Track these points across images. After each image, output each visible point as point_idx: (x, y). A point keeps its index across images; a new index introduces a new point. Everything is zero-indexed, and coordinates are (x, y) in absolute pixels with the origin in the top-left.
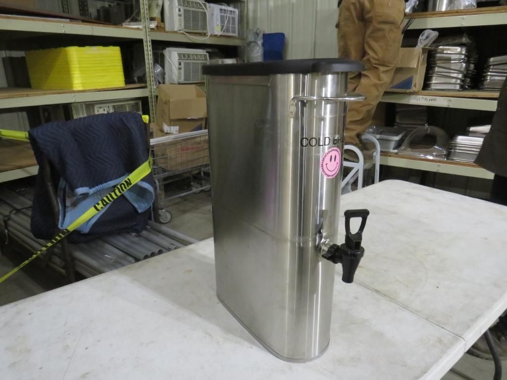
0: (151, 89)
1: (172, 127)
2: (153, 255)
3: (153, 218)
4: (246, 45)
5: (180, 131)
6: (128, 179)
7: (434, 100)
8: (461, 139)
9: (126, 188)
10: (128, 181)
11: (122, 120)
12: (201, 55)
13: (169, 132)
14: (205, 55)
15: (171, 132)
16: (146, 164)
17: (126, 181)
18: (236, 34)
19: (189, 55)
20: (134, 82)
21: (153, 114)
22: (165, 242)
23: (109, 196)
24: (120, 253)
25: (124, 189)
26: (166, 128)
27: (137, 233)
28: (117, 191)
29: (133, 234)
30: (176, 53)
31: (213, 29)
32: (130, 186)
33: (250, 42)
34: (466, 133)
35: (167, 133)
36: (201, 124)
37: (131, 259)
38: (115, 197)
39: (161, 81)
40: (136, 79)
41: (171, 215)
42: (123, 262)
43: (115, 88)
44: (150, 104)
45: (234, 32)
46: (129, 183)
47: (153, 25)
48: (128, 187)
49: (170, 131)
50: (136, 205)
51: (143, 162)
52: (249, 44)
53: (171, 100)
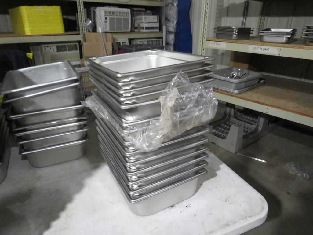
4: (164, 6)
7: (267, 49)
12: (123, 13)
14: (127, 13)
19: (113, 13)
30: (103, 11)
33: (169, 4)
52: (167, 5)
53: (84, 43)
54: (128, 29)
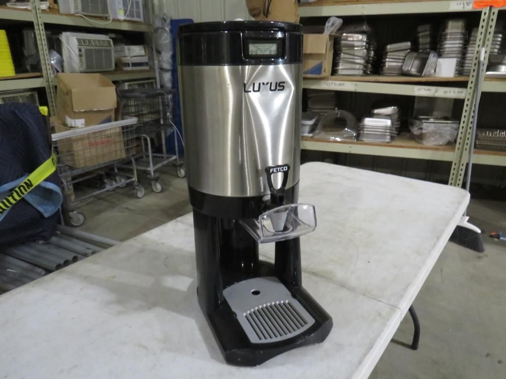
0: (48, 78)
1: (77, 120)
2: (67, 263)
3: (63, 222)
4: (153, 31)
5: (87, 124)
6: (29, 180)
7: (342, 85)
8: (368, 121)
9: (26, 191)
10: (28, 182)
11: (14, 113)
12: (103, 41)
13: (73, 125)
14: (109, 42)
15: (77, 126)
16: (48, 162)
17: (26, 183)
18: (141, 19)
19: (89, 41)
20: (26, 71)
21: (53, 106)
22: (79, 247)
23: (5, 201)
24: (25, 265)
25: (23, 191)
26: (70, 121)
27: (46, 240)
28: (15, 195)
29: (40, 242)
30: (75, 38)
31: (115, 13)
32: (31, 188)
33: (158, 29)
34: (371, 115)
35: (71, 127)
36: (111, 116)
37: (40, 270)
38: (13, 202)
39: (59, 70)
40: (28, 67)
41: (85, 217)
42: (31, 275)
43: (3, 77)
44: (48, 95)
45: (139, 16)
46: (29, 184)
47: (44, 6)
48: (29, 188)
49: (75, 124)
50: (41, 209)
51: (45, 160)
52: (156, 30)
53: (73, 90)
54: (111, 67)
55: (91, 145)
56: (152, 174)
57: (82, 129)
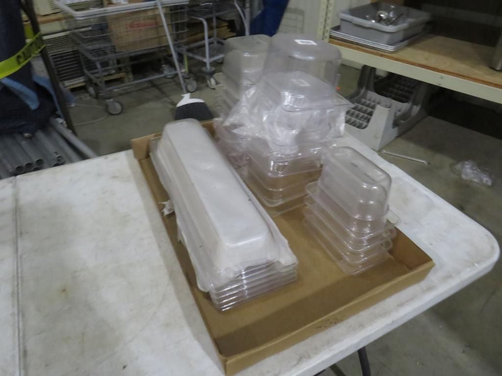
5: (130, 0)
41: (122, 106)
55: (132, 26)
56: (208, 66)
57: (126, 6)
